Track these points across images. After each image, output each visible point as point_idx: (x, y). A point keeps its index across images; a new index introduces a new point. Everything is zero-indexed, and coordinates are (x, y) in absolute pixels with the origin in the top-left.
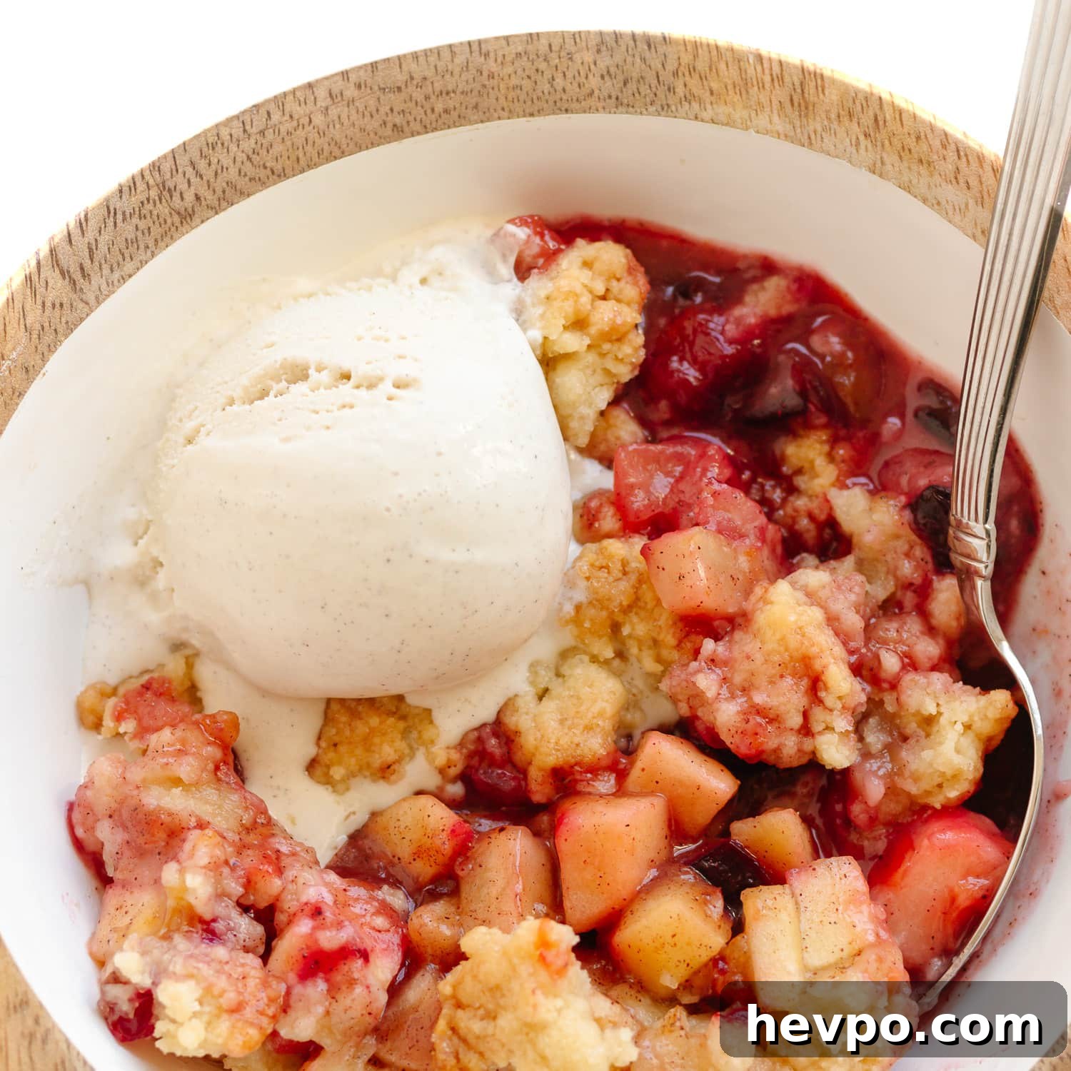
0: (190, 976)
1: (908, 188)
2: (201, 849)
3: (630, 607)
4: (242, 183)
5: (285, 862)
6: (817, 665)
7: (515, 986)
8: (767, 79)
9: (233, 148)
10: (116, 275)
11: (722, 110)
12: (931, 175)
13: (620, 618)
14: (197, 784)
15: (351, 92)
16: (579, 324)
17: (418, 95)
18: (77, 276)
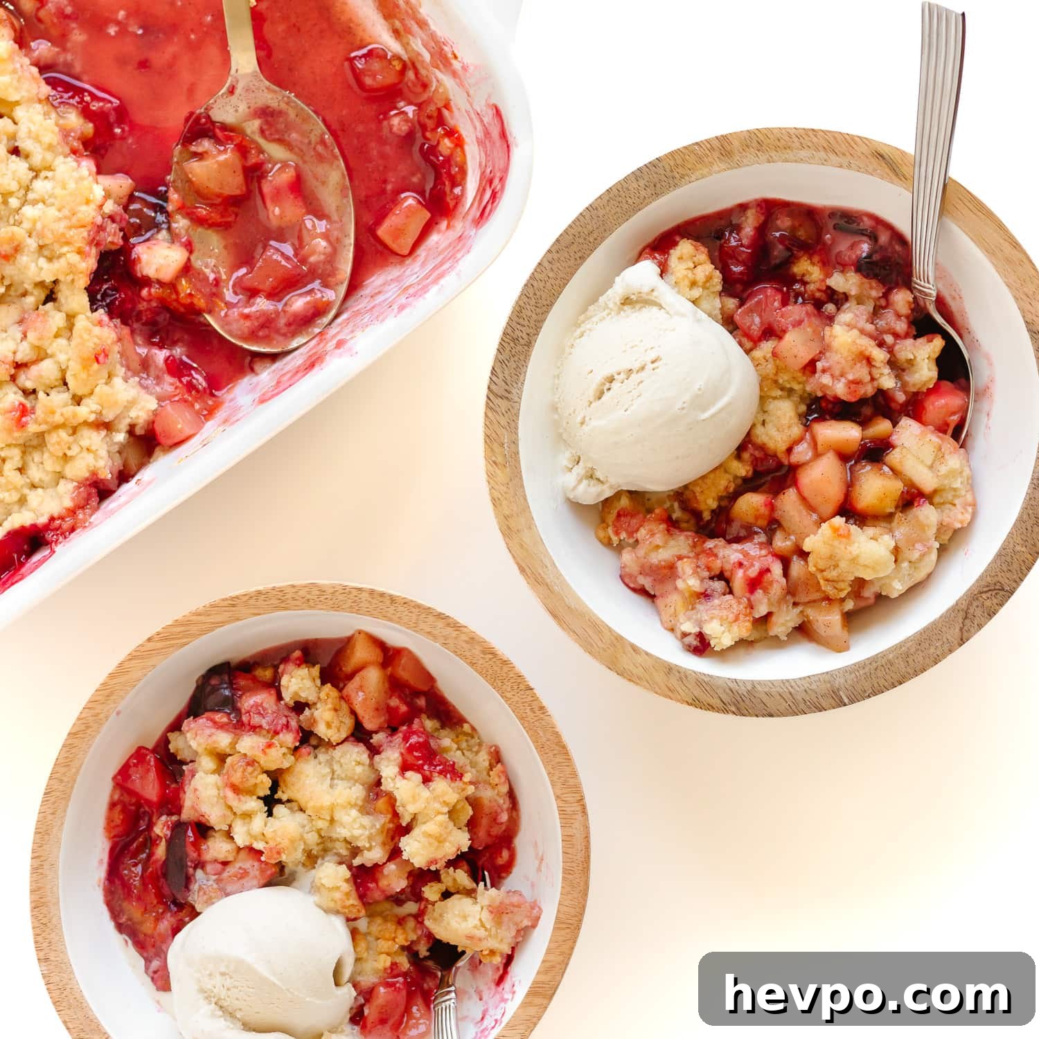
0: (712, 618)
1: (786, 161)
2: (685, 567)
3: (777, 372)
4: (540, 317)
5: (715, 551)
6: (867, 353)
7: (837, 551)
8: (708, 152)
9: (528, 306)
10: (520, 384)
11: (698, 174)
12: (792, 150)
13: (776, 378)
14: (666, 543)
15: (556, 256)
16: (693, 284)
17: (581, 240)
18: (507, 395)
